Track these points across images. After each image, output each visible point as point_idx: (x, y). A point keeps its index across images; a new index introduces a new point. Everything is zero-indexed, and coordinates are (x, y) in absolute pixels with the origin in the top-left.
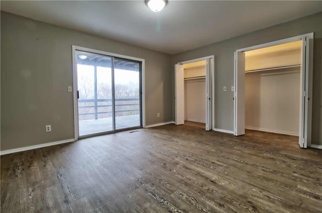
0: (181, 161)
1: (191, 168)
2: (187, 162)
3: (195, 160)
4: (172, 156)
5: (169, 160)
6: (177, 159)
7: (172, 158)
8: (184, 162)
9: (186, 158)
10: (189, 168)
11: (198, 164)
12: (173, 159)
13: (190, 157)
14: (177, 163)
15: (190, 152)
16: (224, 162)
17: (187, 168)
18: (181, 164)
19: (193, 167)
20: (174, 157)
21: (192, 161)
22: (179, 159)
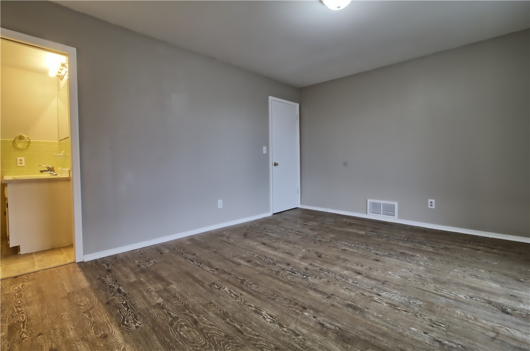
0: (298, 261)
1: (283, 254)
2: (288, 261)
3: (275, 264)
4: (315, 271)
5: (318, 263)
6: (305, 264)
7: (314, 266)
8: (293, 260)
9: (290, 268)
10: (286, 254)
11: (272, 259)
12: (311, 264)
13: (283, 269)
14: (304, 258)
15: (280, 280)
16: (231, 263)
17: (288, 253)
18: (297, 257)
19: (281, 255)
20: (310, 267)
21: (280, 263)
22: (302, 264)
